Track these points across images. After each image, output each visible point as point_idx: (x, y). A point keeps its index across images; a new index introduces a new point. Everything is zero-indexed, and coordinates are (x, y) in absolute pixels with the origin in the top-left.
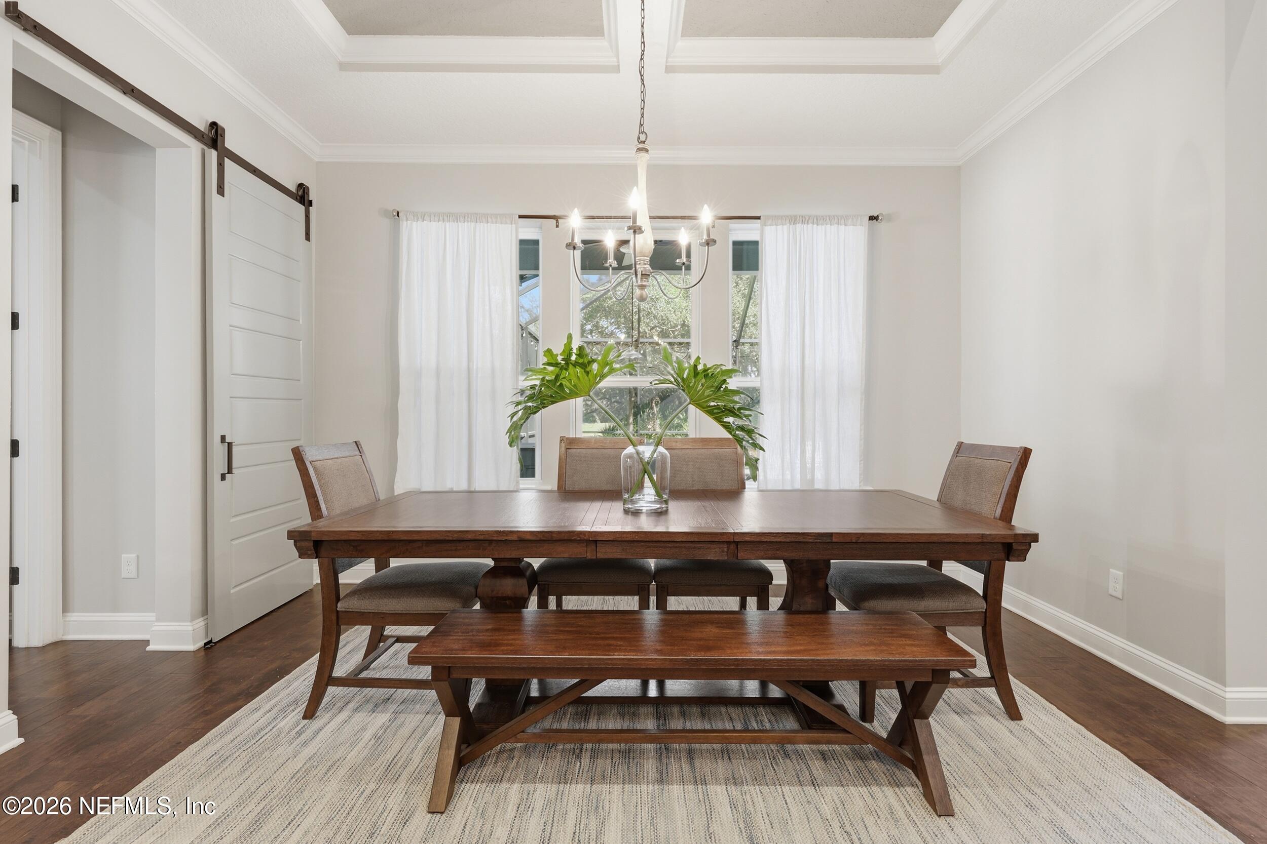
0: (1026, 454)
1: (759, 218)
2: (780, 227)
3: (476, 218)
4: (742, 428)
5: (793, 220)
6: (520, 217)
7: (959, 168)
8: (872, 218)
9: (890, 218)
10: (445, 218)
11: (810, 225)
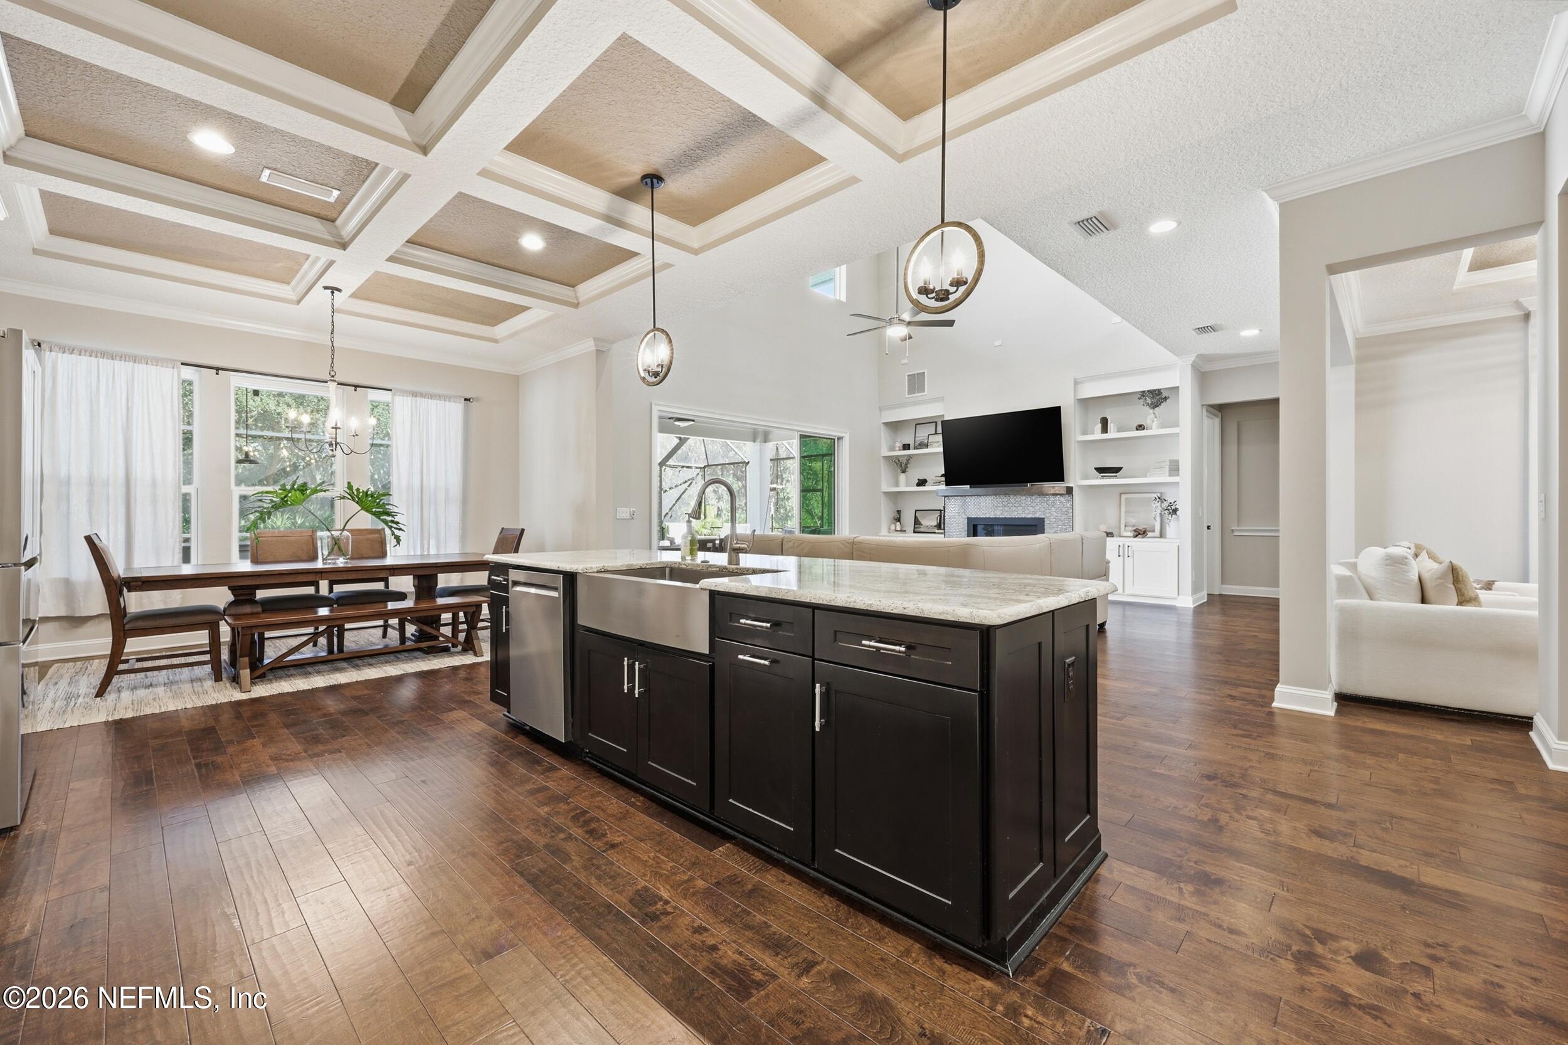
0: (523, 530)
1: (391, 390)
2: (405, 398)
3: (135, 359)
4: (392, 522)
5: (415, 394)
6: (182, 364)
7: (518, 376)
8: (466, 400)
9: (477, 399)
10: (99, 355)
11: (426, 400)
